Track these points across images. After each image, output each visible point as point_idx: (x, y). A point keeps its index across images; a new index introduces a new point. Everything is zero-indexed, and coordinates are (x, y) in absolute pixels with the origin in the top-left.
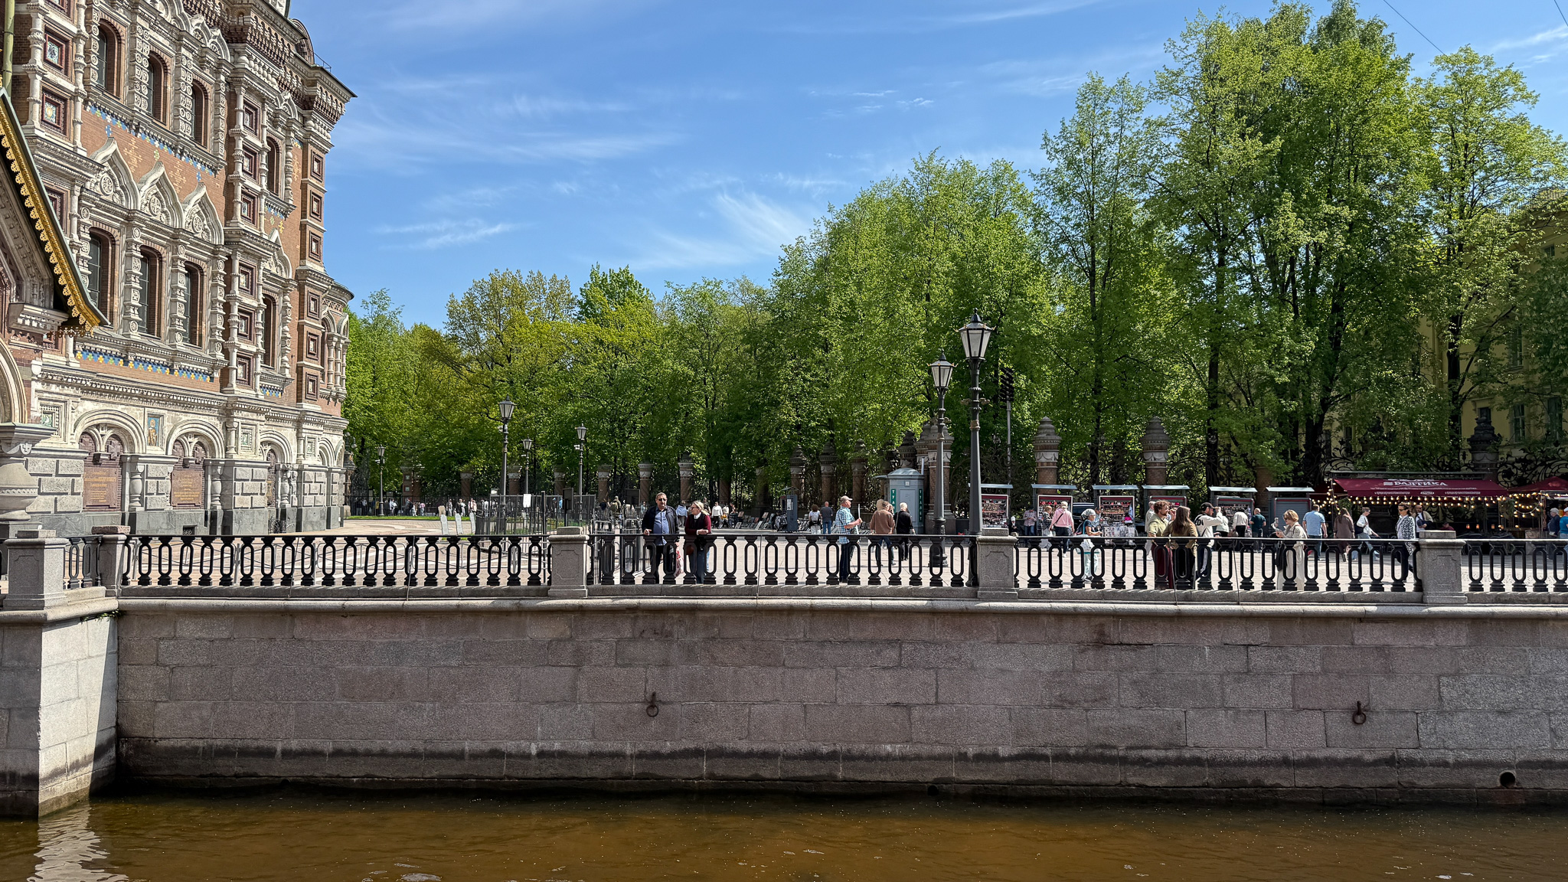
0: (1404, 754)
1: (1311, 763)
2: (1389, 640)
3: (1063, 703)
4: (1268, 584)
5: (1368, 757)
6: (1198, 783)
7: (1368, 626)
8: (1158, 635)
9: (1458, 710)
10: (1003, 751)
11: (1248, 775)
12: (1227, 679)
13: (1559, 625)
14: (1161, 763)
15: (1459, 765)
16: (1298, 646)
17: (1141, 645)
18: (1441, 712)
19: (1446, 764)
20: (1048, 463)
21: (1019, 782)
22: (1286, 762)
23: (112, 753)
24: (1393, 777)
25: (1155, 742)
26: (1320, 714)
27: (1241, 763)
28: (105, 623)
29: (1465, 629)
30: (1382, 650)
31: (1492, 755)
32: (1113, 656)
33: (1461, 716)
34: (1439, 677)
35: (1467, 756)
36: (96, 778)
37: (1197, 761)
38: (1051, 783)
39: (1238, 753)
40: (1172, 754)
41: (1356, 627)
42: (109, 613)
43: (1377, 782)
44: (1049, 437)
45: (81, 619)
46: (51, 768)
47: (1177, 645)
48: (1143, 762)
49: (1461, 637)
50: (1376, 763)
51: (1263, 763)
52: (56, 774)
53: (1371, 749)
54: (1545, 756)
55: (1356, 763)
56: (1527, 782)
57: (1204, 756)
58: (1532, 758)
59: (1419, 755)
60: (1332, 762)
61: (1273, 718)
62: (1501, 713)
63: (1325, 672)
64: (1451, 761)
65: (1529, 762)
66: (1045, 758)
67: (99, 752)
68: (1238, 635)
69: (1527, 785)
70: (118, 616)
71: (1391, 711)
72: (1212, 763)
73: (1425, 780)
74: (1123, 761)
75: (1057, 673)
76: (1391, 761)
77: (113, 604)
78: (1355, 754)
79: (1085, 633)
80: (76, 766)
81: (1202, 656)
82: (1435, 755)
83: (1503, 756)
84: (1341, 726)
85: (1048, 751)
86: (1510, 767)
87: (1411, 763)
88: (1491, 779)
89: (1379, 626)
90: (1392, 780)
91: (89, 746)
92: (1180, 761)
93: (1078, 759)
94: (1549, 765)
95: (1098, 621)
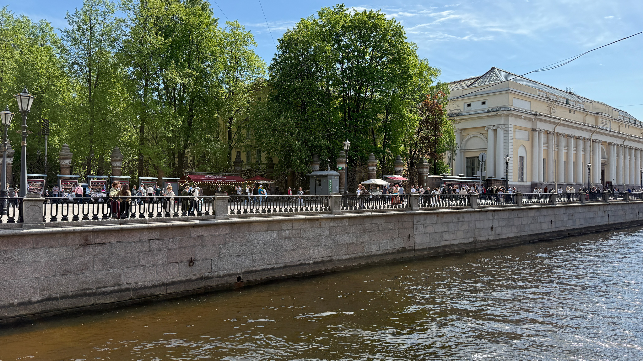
0: (206, 275)
1: (173, 283)
2: (203, 233)
3: (67, 273)
4: (159, 215)
5: (194, 278)
6: (128, 298)
7: (196, 229)
8: (112, 239)
9: (225, 256)
10: (33, 299)
11: (148, 292)
12: (141, 254)
13: (256, 224)
14: (112, 292)
15: (224, 276)
16: (170, 238)
17: (104, 243)
18: (219, 258)
19: (220, 276)
20: (66, 165)
21: (42, 312)
22: (163, 285)
24: (202, 284)
25: (109, 284)
26: (177, 264)
27: (146, 288)
29: (228, 228)
30: (201, 237)
31: (235, 271)
32: (92, 250)
33: (226, 258)
34: (219, 245)
35: (227, 272)
37: (127, 290)
38: (59, 310)
39: (145, 284)
40: (116, 288)
41: (192, 229)
43: (197, 287)
44: (67, 153)
47: (120, 242)
48: (104, 293)
49: (225, 231)
50: (197, 280)
51: (155, 286)
53: (195, 275)
54: (251, 269)
55: (190, 281)
56: (245, 279)
57: (130, 287)
58: (247, 270)
59: (211, 275)
60: (181, 282)
61: (159, 268)
62: (238, 256)
63: (180, 247)
64: (222, 275)
65: (246, 272)
66: (56, 299)
68: (146, 236)
69: (245, 280)
71: (203, 260)
72: (134, 289)
73: (213, 283)
74: (95, 294)
75: (64, 260)
76: (202, 278)
78: (189, 277)
79: (78, 240)
81: (131, 246)
82: (216, 274)
83: (238, 271)
84: (184, 267)
85: (58, 296)
86: (240, 274)
87: (209, 278)
88: (234, 280)
89: (200, 228)
90: (202, 285)
92: (120, 291)
93: (73, 297)
94: (251, 272)
95: (85, 234)
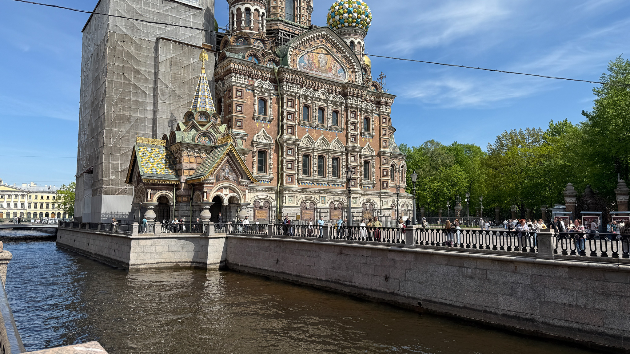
0: (396, 292)
1: (376, 291)
2: (395, 258)
3: (333, 268)
5: (388, 291)
6: (354, 292)
7: (391, 253)
8: (351, 252)
9: (409, 280)
10: (323, 279)
11: (364, 292)
12: (362, 265)
13: (437, 256)
14: (349, 286)
15: (408, 297)
16: (376, 257)
17: (347, 254)
18: (405, 281)
19: (405, 296)
21: (325, 287)
22: (371, 290)
23: (225, 263)
24: (393, 298)
25: (348, 280)
26: (379, 277)
27: (362, 288)
28: (224, 239)
30: (394, 260)
31: (416, 296)
32: (343, 257)
33: (410, 282)
34: (406, 270)
35: (410, 295)
36: (220, 266)
37: (354, 286)
38: (330, 288)
39: (362, 286)
40: (350, 284)
41: (388, 253)
42: (224, 237)
43: (389, 299)
45: (218, 238)
46: (210, 263)
47: (354, 255)
48: (345, 285)
49: (411, 258)
50: (390, 293)
51: (367, 289)
52: (211, 264)
53: (389, 289)
54: (430, 298)
55: (385, 292)
56: (425, 306)
57: (356, 285)
58: (426, 299)
59: (399, 293)
60: (380, 291)
61: (370, 277)
62: (420, 283)
63: (381, 265)
64: (406, 296)
65: (425, 299)
66: (329, 281)
67: (221, 262)
68: (365, 253)
69: (424, 307)
70: (227, 238)
71: (394, 279)
72: (357, 287)
73: (400, 300)
74: (342, 284)
75: (333, 260)
76: (392, 293)
77: (225, 236)
78: (385, 290)
79: (338, 251)
80: (216, 263)
81: (358, 258)
82: (403, 293)
83: (419, 296)
84: (383, 282)
85: (330, 280)
86: (421, 300)
87: (397, 295)
88: (415, 303)
89: (393, 253)
90: (393, 299)
91: (219, 261)
92: (352, 286)
93: (335, 282)
94: (430, 301)
95: (341, 248)
